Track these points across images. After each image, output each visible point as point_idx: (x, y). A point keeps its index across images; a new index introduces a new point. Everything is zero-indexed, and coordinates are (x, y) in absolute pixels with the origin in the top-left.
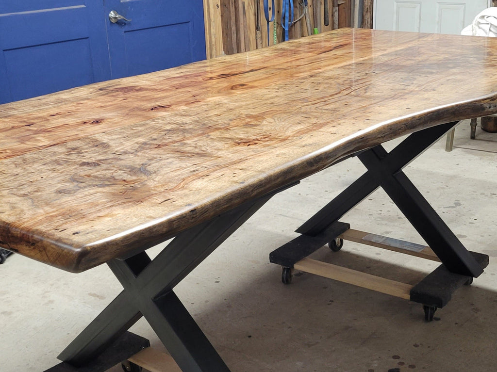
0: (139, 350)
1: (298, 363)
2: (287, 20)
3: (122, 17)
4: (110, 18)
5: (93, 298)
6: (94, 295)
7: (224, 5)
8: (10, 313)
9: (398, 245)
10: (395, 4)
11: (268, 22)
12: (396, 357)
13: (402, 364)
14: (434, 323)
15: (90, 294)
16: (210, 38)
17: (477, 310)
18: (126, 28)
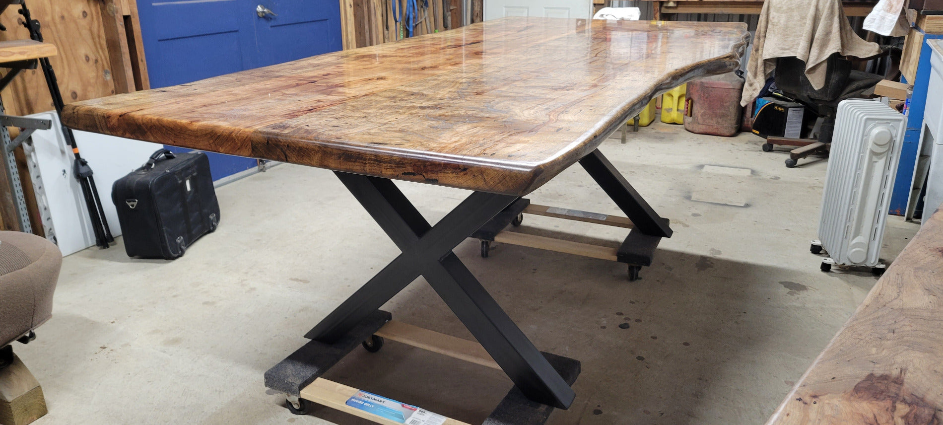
0: (383, 324)
1: (532, 326)
2: (411, 22)
3: (270, 12)
4: (257, 12)
5: (296, 282)
6: (296, 280)
7: (357, 5)
8: (213, 303)
9: (582, 216)
10: (504, 9)
11: (396, 21)
12: (620, 314)
13: (628, 319)
14: (639, 282)
15: (292, 279)
16: (347, 35)
17: (671, 269)
18: (273, 23)
